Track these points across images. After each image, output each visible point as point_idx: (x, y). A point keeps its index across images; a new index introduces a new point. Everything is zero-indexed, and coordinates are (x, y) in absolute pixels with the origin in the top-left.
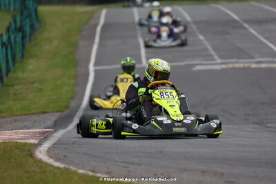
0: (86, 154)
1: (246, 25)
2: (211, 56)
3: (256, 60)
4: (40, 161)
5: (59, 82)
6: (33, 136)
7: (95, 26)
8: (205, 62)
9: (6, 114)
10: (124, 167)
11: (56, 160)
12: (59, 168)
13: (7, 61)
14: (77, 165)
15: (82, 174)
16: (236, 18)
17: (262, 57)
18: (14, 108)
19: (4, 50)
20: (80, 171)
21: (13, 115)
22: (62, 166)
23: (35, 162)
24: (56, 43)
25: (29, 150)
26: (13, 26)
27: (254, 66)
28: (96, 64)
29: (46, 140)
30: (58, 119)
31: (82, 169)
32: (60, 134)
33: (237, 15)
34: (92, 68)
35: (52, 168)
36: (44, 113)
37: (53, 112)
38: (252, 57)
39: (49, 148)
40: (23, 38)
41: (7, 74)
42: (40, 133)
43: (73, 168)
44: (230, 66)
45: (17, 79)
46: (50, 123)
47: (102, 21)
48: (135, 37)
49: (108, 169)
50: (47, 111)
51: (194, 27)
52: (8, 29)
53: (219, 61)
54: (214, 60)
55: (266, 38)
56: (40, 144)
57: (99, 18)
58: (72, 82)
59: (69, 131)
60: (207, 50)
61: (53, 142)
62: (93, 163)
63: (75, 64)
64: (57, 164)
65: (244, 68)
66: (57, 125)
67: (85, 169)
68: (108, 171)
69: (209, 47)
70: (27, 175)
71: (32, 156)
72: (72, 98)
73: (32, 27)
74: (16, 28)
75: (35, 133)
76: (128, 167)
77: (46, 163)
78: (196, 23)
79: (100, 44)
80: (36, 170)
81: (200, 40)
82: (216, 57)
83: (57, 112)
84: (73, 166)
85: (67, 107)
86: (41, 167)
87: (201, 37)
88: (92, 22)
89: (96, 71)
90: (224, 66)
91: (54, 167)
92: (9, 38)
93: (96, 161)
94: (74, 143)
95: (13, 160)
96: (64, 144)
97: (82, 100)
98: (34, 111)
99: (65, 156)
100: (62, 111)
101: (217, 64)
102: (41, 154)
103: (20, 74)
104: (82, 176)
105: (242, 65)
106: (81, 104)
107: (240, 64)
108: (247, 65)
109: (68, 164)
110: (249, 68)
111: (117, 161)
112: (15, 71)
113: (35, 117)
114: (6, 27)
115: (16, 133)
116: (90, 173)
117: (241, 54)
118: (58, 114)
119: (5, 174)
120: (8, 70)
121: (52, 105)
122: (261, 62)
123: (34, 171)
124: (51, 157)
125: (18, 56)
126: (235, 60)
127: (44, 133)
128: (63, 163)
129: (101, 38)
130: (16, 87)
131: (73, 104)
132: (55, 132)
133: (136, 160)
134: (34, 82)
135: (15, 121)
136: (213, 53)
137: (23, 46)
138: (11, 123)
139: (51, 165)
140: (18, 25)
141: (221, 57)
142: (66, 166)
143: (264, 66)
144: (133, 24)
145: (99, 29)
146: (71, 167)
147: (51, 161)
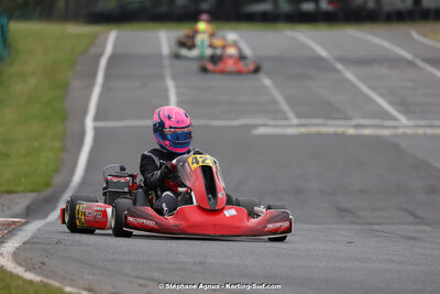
0: (77, 260)
1: (340, 66)
2: (282, 112)
3: (355, 122)
5: (35, 144)
7: (99, 56)
8: (272, 122)
10: (140, 285)
11: (28, 269)
12: (31, 282)
14: (63, 279)
15: (70, 293)
16: (323, 53)
17: (364, 117)
20: (68, 289)
22: (37, 279)
24: (33, 81)
27: (351, 131)
28: (96, 118)
29: (12, 235)
30: (33, 203)
31: (69, 285)
32: (34, 227)
33: (326, 49)
34: (89, 123)
35: (20, 283)
36: (10, 192)
37: (25, 192)
38: (348, 118)
39: (17, 249)
42: (2, 224)
43: (56, 284)
44: (313, 130)
46: (19, 208)
47: (109, 50)
48: (161, 77)
49: (114, 287)
50: (16, 189)
53: (295, 121)
54: (287, 119)
55: (372, 88)
56: (2, 242)
57: (104, 45)
58: (58, 144)
59: (49, 223)
60: (275, 102)
61: (24, 240)
62: (90, 277)
63: (64, 116)
64: (29, 276)
65: (335, 134)
66: (31, 213)
67: (74, 287)
68: (113, 291)
69: (280, 99)
72: (57, 171)
76: (146, 286)
77: (11, 275)
79: (104, 86)
81: (265, 87)
82: (291, 115)
83: (32, 191)
84: (55, 280)
85: (48, 185)
86: (3, 280)
87: (267, 82)
88: (93, 51)
89: (96, 129)
90: (303, 130)
91: (25, 281)
93: (93, 274)
94: (58, 242)
96: (42, 243)
97: (72, 173)
99: (43, 263)
100: (39, 191)
101: (292, 126)
102: (4, 258)
105: (331, 130)
106: (70, 181)
107: (331, 127)
108: (340, 130)
109: (47, 277)
110: (343, 135)
111: (128, 275)
117: (329, 111)
118: (34, 195)
121: (23, 180)
122: (363, 126)
124: (20, 264)
126: (319, 121)
127: (10, 224)
128: (38, 274)
129: (107, 76)
131: (58, 180)
132: (26, 223)
133: (156, 275)
136: (285, 107)
139: (19, 278)
141: (299, 115)
142: (45, 280)
143: (367, 132)
144: (160, 56)
145: (103, 62)
146: (52, 282)
147: (19, 271)
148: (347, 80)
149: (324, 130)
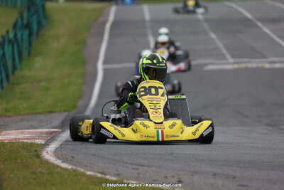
0: (94, 155)
1: (259, 24)
2: (223, 54)
3: (270, 59)
4: (47, 162)
5: (66, 81)
6: (40, 136)
7: (104, 23)
8: (216, 61)
9: (11, 114)
10: (133, 169)
11: (64, 161)
12: (66, 169)
13: (14, 59)
14: (85, 167)
15: (90, 175)
16: (249, 16)
17: (275, 56)
18: (21, 107)
19: (10, 47)
20: (89, 173)
21: (20, 115)
22: (69, 167)
23: (42, 163)
24: (63, 40)
25: (35, 151)
26: (20, 23)
27: (267, 66)
28: (105, 62)
29: (53, 140)
30: (65, 119)
32: (67, 134)
33: (250, 13)
34: (100, 66)
35: (59, 170)
36: (51, 112)
37: (60, 111)
38: (264, 57)
39: (56, 149)
40: (30, 35)
41: (13, 72)
42: (47, 133)
43: (82, 170)
44: (243, 66)
45: (23, 77)
46: (57, 122)
47: (111, 18)
48: (145, 35)
49: (117, 171)
50: (54, 110)
51: (206, 26)
52: (15, 26)
53: (231, 60)
55: (280, 37)
56: (47, 144)
57: (108, 15)
58: (80, 81)
60: (218, 49)
61: (60, 143)
62: (102, 165)
63: (83, 63)
64: (64, 165)
65: (257, 68)
66: (64, 125)
67: (93, 171)
68: (117, 173)
69: (221, 46)
70: (34, 176)
71: (38, 156)
72: (80, 97)
73: (39, 24)
74: (23, 24)
75: (41, 133)
76: (137, 169)
77: (53, 164)
78: (207, 21)
79: (110, 43)
80: (43, 171)
81: (212, 39)
82: (228, 56)
83: (65, 111)
84: (81, 167)
85: (74, 107)
86: (48, 168)
87: (213, 36)
88: (101, 19)
89: (105, 70)
90: (236, 66)
91: (62, 168)
92: (16, 35)
93: (104, 163)
95: (19, 161)
96: (72, 145)
97: (90, 99)
98: (41, 111)
99: (73, 157)
100: (69, 111)
101: (229, 64)
102: (49, 154)
103: (26, 73)
104: (90, 178)
106: (88, 103)
107: (253, 64)
108: (260, 65)
109: (76, 165)
110: (262, 69)
111: (126, 163)
112: (21, 69)
113: (42, 117)
114: (12, 24)
115: (22, 133)
116: (99, 175)
117: (254, 53)
118: (66, 114)
119: (11, 175)
120: (14, 68)
121: (59, 104)
122: (275, 62)
123: (40, 172)
124: (59, 158)
125: (25, 53)
126: (247, 60)
127: (51, 133)
128: (70, 164)
129: (111, 36)
130: (22, 86)
131: (81, 103)
132: (62, 132)
133: (146, 162)
134: (40, 81)
135: (22, 120)
136: (225, 51)
137: (30, 44)
138: (17, 122)
139: (58, 167)
140: (25, 21)
141: (233, 57)
142: (74, 168)
143: (277, 66)
144: (144, 21)
145: (108, 26)
146: (79, 169)
147: (58, 162)
148: (265, 33)
149: (250, 65)
